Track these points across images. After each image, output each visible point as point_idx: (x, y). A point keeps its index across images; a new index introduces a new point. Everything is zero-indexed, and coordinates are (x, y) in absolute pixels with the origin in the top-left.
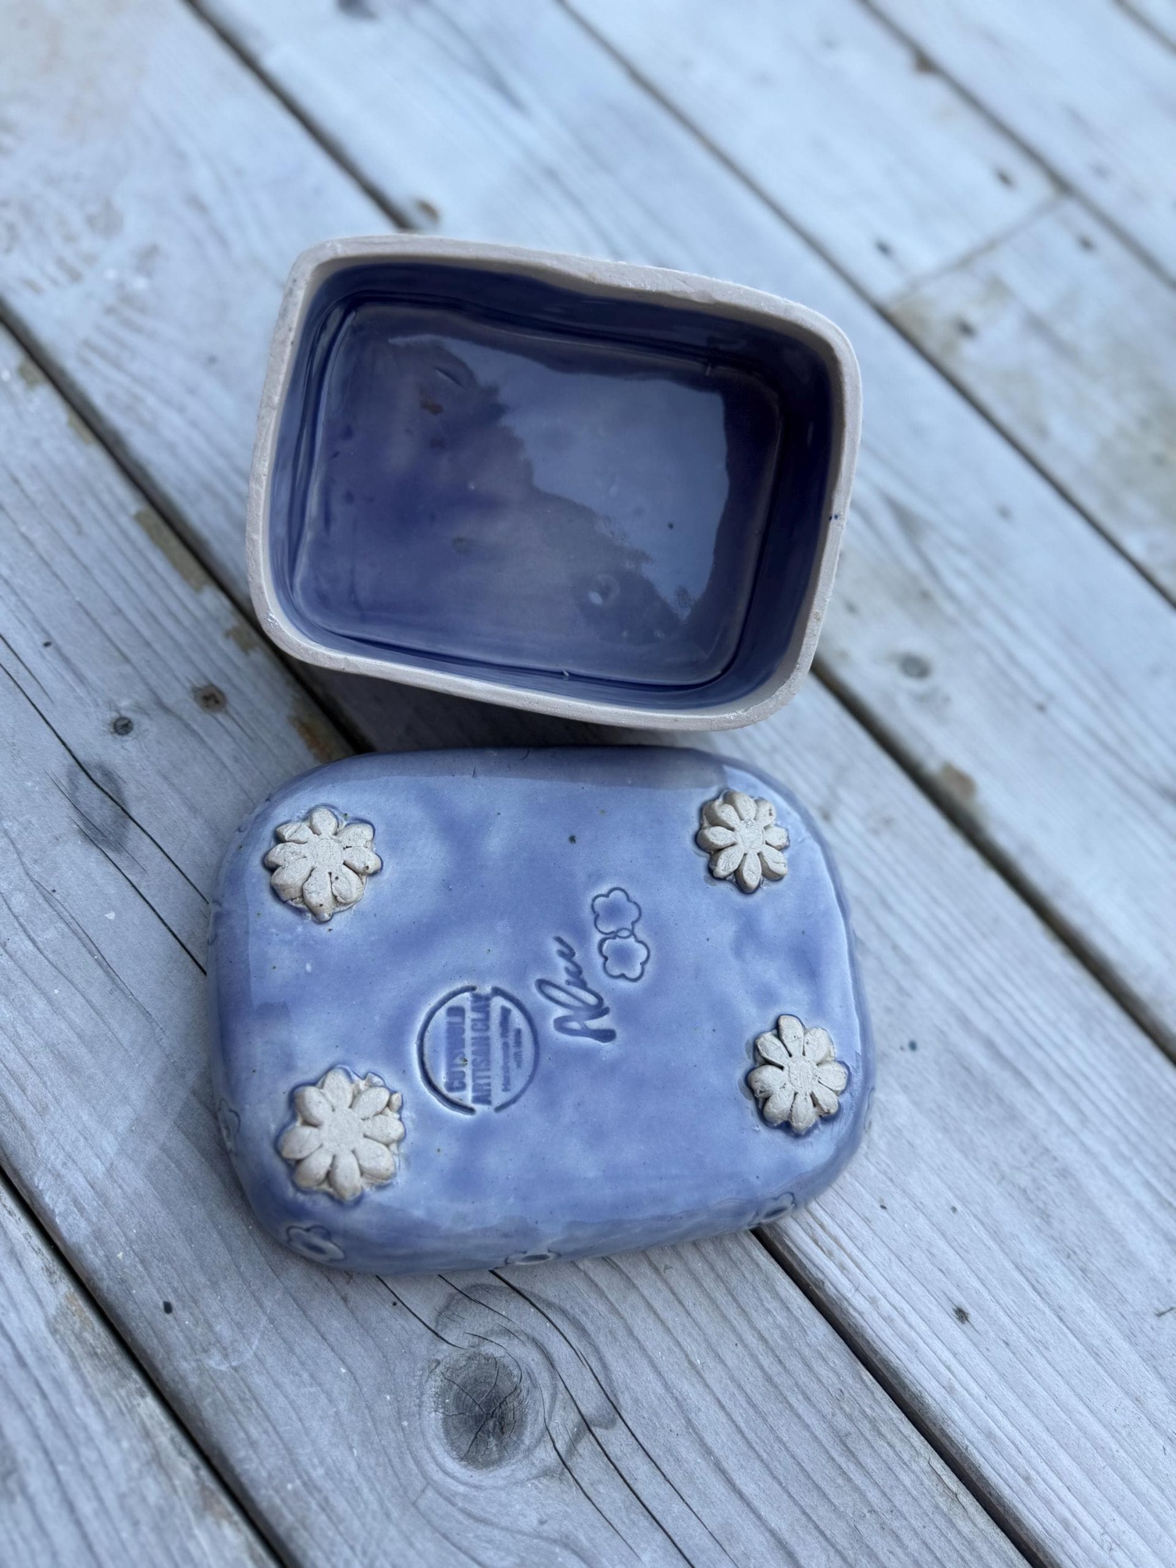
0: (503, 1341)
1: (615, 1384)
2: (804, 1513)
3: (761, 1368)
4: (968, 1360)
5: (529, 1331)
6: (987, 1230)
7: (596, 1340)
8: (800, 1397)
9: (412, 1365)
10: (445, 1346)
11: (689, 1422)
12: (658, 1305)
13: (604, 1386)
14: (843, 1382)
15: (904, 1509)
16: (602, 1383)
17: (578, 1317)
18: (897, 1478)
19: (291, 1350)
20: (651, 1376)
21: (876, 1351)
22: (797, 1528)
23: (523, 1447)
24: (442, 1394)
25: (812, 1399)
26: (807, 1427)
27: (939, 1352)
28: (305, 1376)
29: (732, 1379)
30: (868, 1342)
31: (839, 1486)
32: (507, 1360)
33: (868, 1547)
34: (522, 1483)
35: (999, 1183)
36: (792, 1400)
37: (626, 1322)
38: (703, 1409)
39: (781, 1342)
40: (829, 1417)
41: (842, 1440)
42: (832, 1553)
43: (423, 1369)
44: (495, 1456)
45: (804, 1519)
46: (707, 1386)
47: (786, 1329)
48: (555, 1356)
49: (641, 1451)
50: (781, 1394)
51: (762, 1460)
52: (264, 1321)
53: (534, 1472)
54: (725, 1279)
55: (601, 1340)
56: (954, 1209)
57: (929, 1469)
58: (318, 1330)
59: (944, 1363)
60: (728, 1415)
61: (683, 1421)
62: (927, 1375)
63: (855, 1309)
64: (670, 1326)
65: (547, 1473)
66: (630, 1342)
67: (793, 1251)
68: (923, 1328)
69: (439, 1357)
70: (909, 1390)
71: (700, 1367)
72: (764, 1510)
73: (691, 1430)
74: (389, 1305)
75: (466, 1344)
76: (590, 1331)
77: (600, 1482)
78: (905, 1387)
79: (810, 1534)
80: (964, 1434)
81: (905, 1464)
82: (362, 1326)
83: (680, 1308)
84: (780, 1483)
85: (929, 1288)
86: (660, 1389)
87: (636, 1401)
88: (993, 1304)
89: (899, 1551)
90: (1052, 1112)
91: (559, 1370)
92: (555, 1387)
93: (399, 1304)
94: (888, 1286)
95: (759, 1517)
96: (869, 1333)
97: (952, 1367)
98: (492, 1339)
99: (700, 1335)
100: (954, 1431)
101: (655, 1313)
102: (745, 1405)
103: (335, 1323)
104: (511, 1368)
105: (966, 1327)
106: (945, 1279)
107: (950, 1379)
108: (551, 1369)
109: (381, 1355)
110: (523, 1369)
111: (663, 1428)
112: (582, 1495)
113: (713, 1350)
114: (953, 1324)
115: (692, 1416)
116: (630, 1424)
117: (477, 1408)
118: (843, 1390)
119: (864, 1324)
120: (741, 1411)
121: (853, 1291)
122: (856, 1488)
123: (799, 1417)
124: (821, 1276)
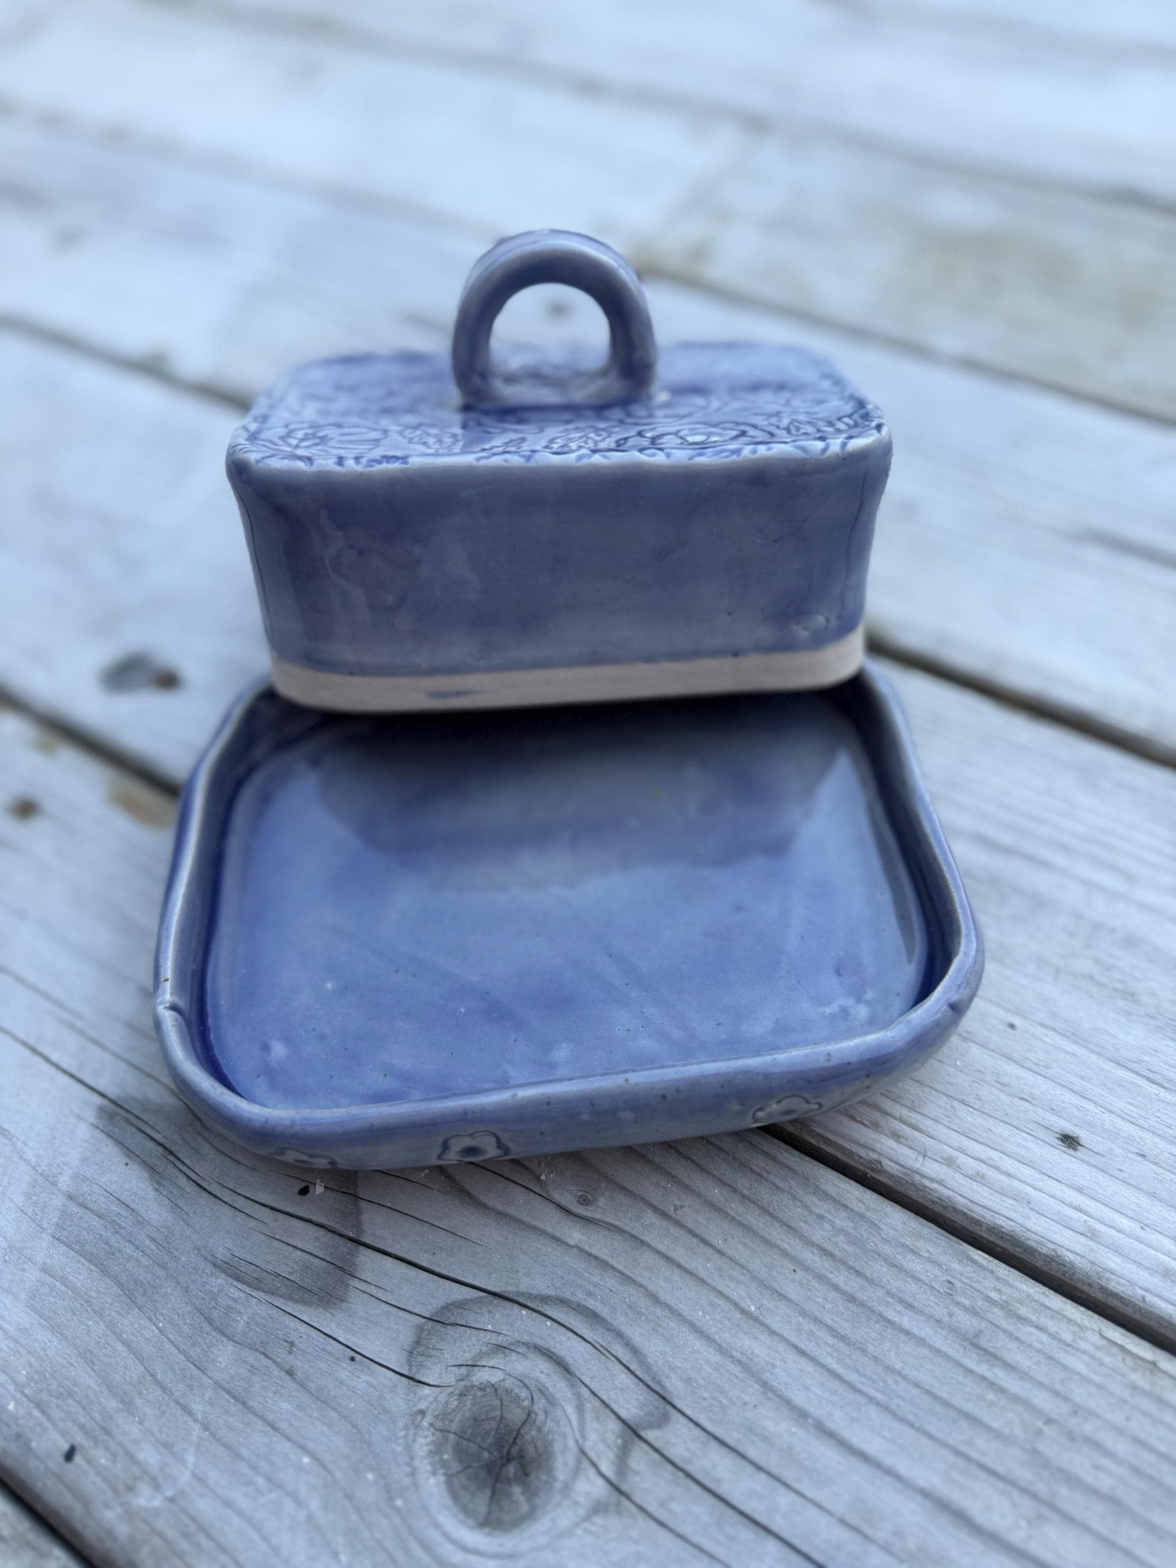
0: (497, 1361)
1: (655, 1369)
2: (958, 1453)
3: (836, 1288)
4: (1100, 1191)
5: (526, 1338)
6: (1063, 1035)
7: (615, 1323)
8: (899, 1308)
9: (392, 1426)
10: (427, 1390)
11: (765, 1385)
12: (678, 1255)
13: (641, 1376)
14: (948, 1271)
15: (1091, 1404)
16: (638, 1373)
17: (584, 1303)
18: (1065, 1368)
19: (237, 1456)
20: (699, 1344)
21: (978, 1221)
22: (955, 1475)
23: (558, 1485)
24: (436, 1450)
25: (916, 1304)
26: (921, 1342)
27: (1059, 1194)
28: (261, 1481)
29: (803, 1313)
30: (965, 1214)
31: (991, 1404)
32: (509, 1383)
33: (1061, 1470)
34: (568, 1533)
35: (1056, 979)
36: (891, 1314)
37: (646, 1289)
38: (778, 1363)
39: (850, 1249)
40: (946, 1319)
41: (973, 1342)
42: (1015, 1494)
43: (406, 1427)
44: (525, 1508)
45: (960, 1462)
46: (773, 1333)
47: (852, 1231)
48: (569, 1359)
49: (714, 1444)
50: (873, 1311)
51: (878, 1404)
52: (196, 1429)
53: (581, 1512)
54: (753, 1197)
55: (620, 1321)
56: (1012, 1026)
57: (1104, 1342)
58: (265, 1420)
59: (1071, 1206)
60: (813, 1360)
61: (757, 1387)
62: (1054, 1226)
63: (932, 1180)
64: (703, 1276)
65: (598, 1508)
66: (659, 1311)
67: (829, 1139)
68: (1026, 1172)
69: (423, 1406)
70: (1040, 1254)
71: (757, 1313)
72: (902, 1467)
73: (771, 1395)
74: (345, 1363)
75: (451, 1380)
76: (604, 1315)
77: (671, 1498)
78: (1032, 1251)
80: (1132, 1283)
81: (1068, 1345)
82: (318, 1398)
83: (710, 1251)
84: (911, 1425)
85: (1015, 1123)
86: (714, 1357)
87: (688, 1381)
88: (1106, 1116)
89: (1107, 1463)
90: (1087, 884)
91: (578, 1374)
92: (578, 1396)
93: (358, 1357)
94: (963, 1138)
95: (898, 1478)
96: (961, 1202)
97: (1083, 1207)
98: (484, 1363)
99: (744, 1275)
100: (1118, 1283)
101: (679, 1266)
102: (831, 1340)
103: (285, 1406)
104: (516, 1390)
105: (1081, 1153)
106: (1031, 1108)
107: (1085, 1221)
108: (568, 1376)
109: (350, 1427)
110: (532, 1387)
111: (734, 1403)
112: (653, 1525)
113: (767, 1287)
114: (1064, 1155)
115: (767, 1376)
116: (689, 1412)
117: (486, 1455)
118: (953, 1280)
119: (950, 1193)
120: (829, 1349)
121: (920, 1159)
122: (1015, 1399)
123: (906, 1333)
124: (873, 1156)
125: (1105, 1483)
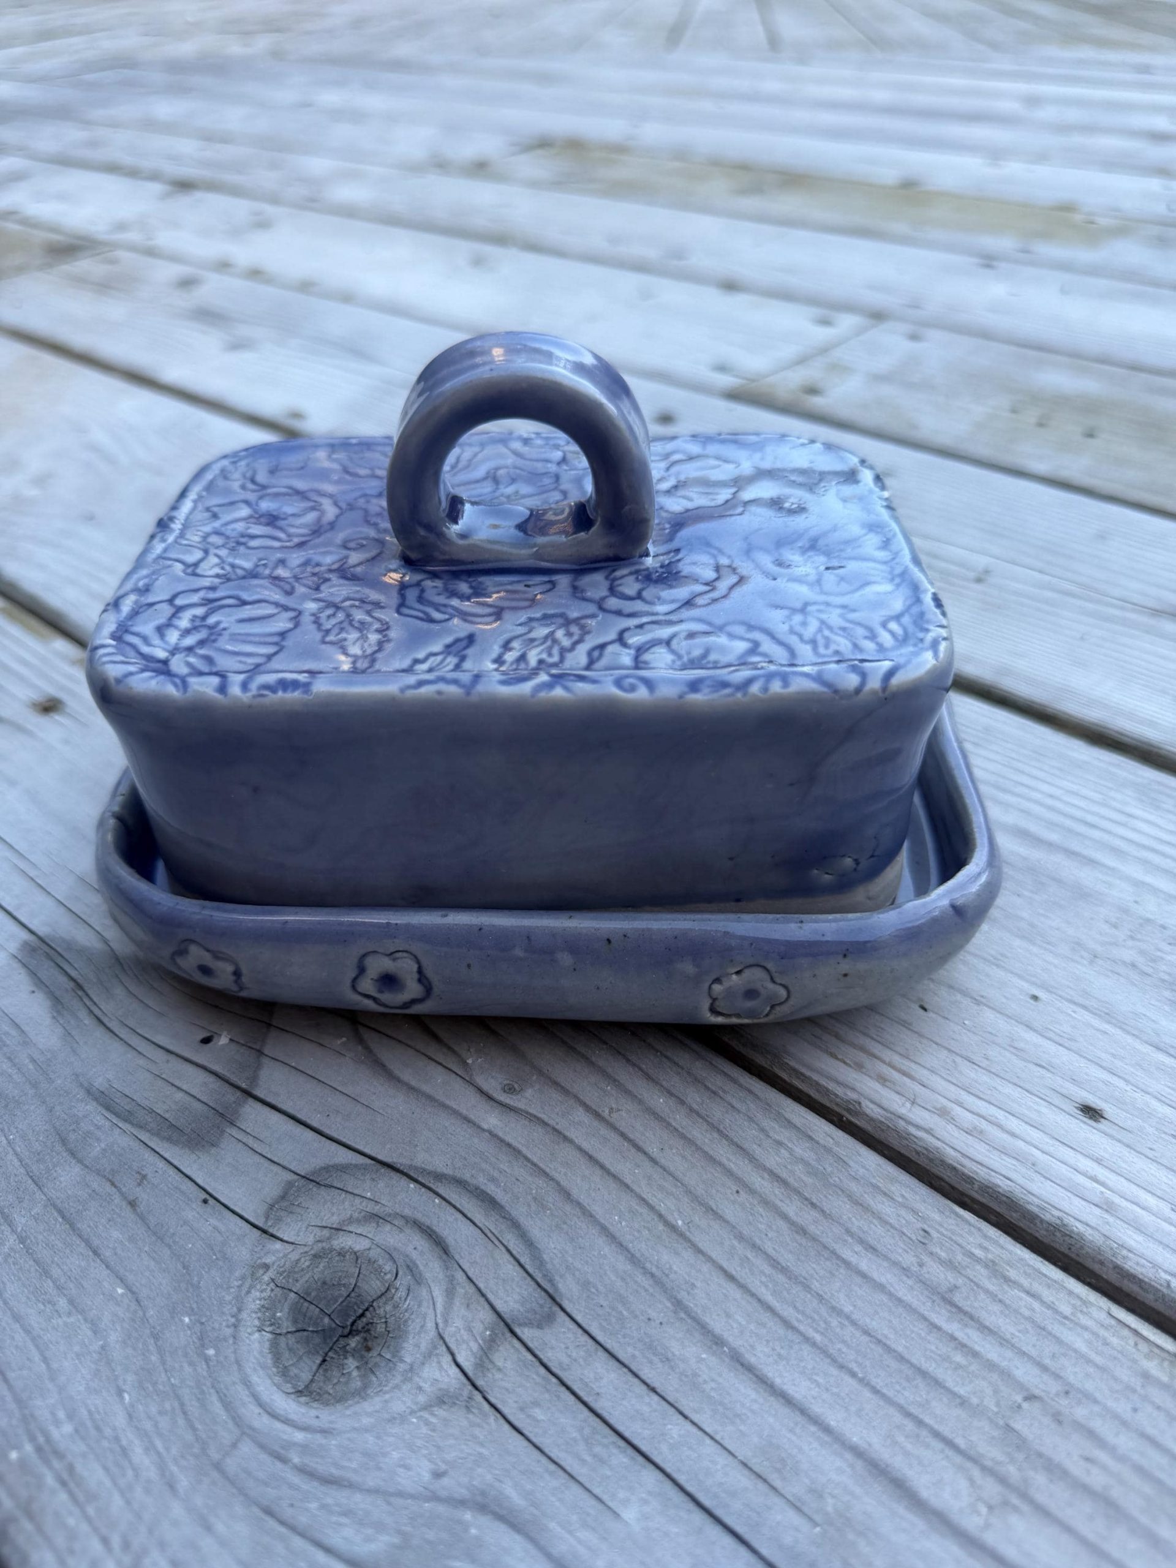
0: (368, 1229)
1: (549, 1266)
2: (908, 1415)
3: (785, 1217)
4: (1124, 1165)
5: (407, 1212)
6: (1095, 1014)
7: (514, 1213)
8: (858, 1248)
9: (227, 1274)
10: (278, 1245)
11: (678, 1304)
12: (605, 1156)
13: (531, 1270)
14: (924, 1219)
15: (1089, 1386)
16: (528, 1267)
17: (483, 1187)
18: (1059, 1341)
19: (46, 1273)
20: (607, 1250)
21: (969, 1177)
22: (901, 1439)
23: (401, 1367)
24: (269, 1307)
25: (879, 1247)
26: (881, 1287)
27: (1072, 1161)
28: (62, 1303)
29: (741, 1237)
30: (955, 1168)
31: (958, 1367)
32: (374, 1253)
33: (1040, 1455)
34: (402, 1418)
35: (1091, 962)
36: (847, 1254)
37: (558, 1183)
38: (698, 1284)
39: (809, 1180)
40: (915, 1268)
41: (946, 1298)
42: (976, 1473)
43: (243, 1278)
44: (357, 1383)
45: (910, 1426)
46: (699, 1251)
47: (813, 1163)
48: (450, 1241)
49: (601, 1353)
50: (825, 1247)
51: (814, 1344)
52: (12, 1240)
53: (422, 1399)
54: (703, 1112)
55: (519, 1212)
56: (1035, 998)
57: (1113, 1322)
58: (88, 1243)
59: (1084, 1174)
60: (743, 1287)
61: (669, 1305)
62: (1062, 1193)
63: (918, 1127)
64: (628, 1181)
65: (442, 1399)
66: (568, 1208)
67: (802, 1074)
68: (1035, 1135)
69: (268, 1260)
70: (1042, 1221)
71: (684, 1229)
72: (833, 1419)
73: (683, 1315)
74: (197, 1205)
75: (310, 1240)
76: (503, 1203)
77: (536, 1404)
78: (1032, 1218)
79: (927, 1446)
80: (1155, 1266)
81: (1066, 1318)
82: (155, 1234)
83: (640, 1157)
84: (853, 1375)
85: (1027, 1087)
86: (623, 1265)
87: (586, 1285)
88: (1138, 1095)
89: (1102, 1456)
90: (1138, 884)
91: (457, 1257)
92: (451, 1279)
93: (211, 1201)
94: (963, 1093)
95: (827, 1429)
96: (951, 1155)
97: (1101, 1177)
98: (351, 1228)
99: (676, 1186)
100: (1138, 1264)
101: (602, 1167)
102: (768, 1270)
103: (116, 1234)
104: (381, 1262)
105: (1103, 1125)
106: (1049, 1075)
107: (1102, 1193)
108: (445, 1257)
109: (180, 1267)
110: (400, 1262)
111: (636, 1317)
112: (506, 1427)
113: (701, 1204)
114: (1082, 1125)
115: (683, 1295)
116: (579, 1318)
117: (326, 1320)
118: (927, 1229)
119: (939, 1144)
120: (764, 1279)
121: (908, 1105)
122: (991, 1366)
123: (864, 1276)
124: (853, 1096)
125: (1097, 1479)
